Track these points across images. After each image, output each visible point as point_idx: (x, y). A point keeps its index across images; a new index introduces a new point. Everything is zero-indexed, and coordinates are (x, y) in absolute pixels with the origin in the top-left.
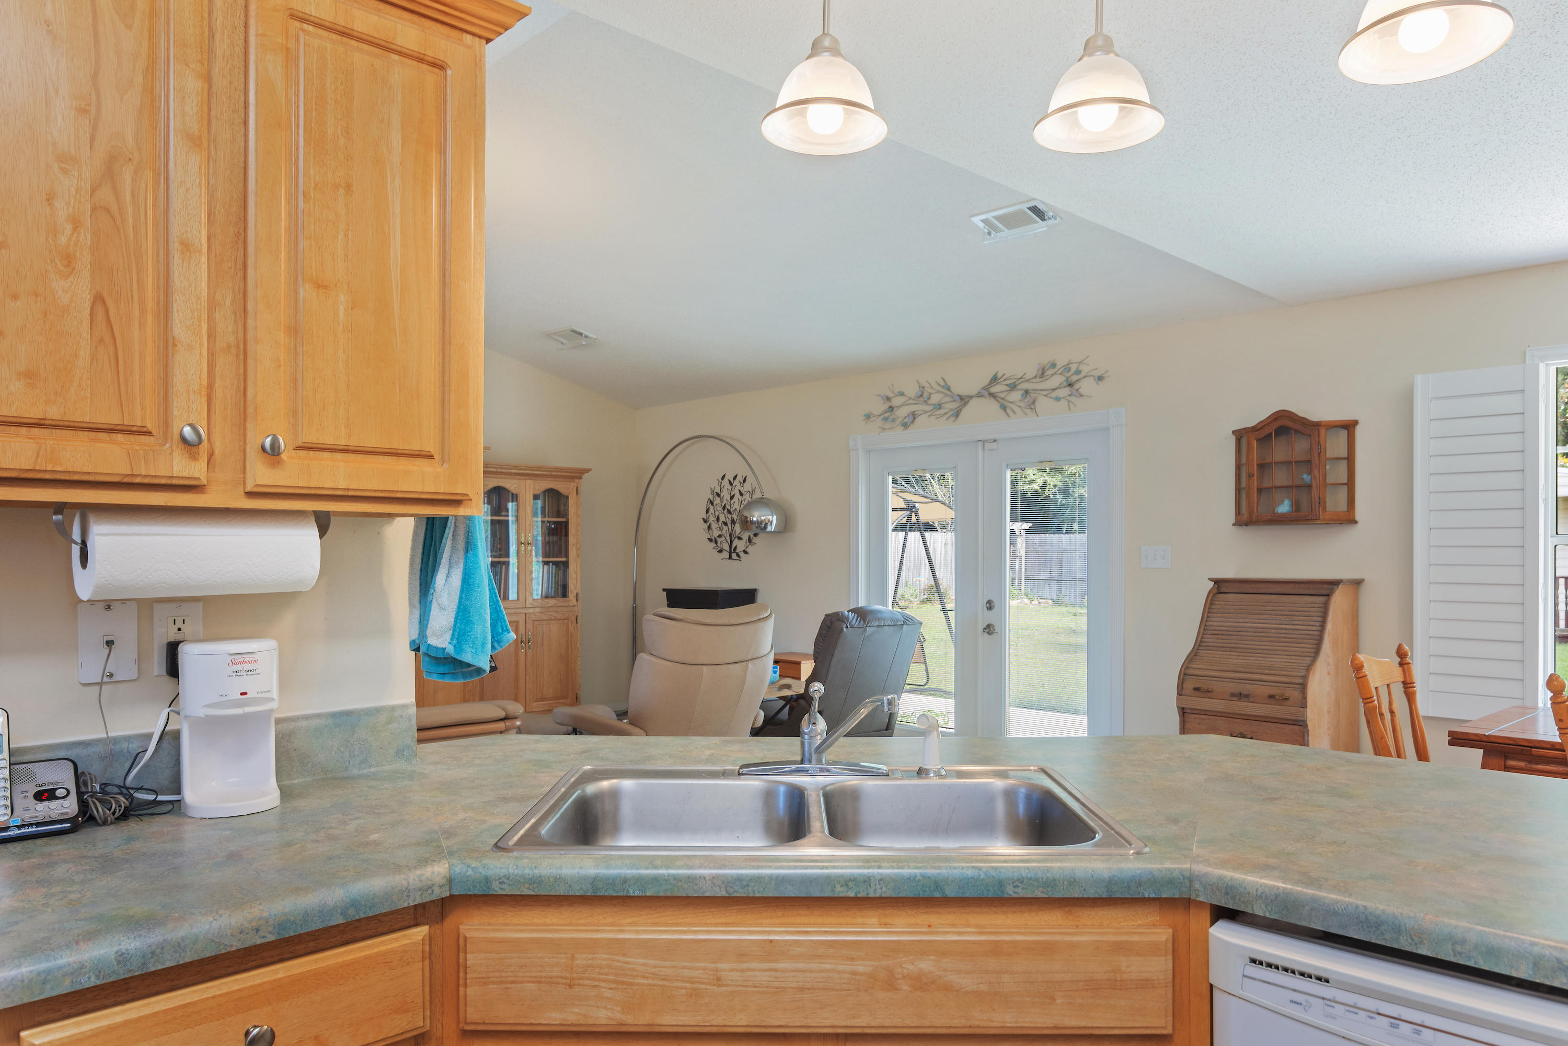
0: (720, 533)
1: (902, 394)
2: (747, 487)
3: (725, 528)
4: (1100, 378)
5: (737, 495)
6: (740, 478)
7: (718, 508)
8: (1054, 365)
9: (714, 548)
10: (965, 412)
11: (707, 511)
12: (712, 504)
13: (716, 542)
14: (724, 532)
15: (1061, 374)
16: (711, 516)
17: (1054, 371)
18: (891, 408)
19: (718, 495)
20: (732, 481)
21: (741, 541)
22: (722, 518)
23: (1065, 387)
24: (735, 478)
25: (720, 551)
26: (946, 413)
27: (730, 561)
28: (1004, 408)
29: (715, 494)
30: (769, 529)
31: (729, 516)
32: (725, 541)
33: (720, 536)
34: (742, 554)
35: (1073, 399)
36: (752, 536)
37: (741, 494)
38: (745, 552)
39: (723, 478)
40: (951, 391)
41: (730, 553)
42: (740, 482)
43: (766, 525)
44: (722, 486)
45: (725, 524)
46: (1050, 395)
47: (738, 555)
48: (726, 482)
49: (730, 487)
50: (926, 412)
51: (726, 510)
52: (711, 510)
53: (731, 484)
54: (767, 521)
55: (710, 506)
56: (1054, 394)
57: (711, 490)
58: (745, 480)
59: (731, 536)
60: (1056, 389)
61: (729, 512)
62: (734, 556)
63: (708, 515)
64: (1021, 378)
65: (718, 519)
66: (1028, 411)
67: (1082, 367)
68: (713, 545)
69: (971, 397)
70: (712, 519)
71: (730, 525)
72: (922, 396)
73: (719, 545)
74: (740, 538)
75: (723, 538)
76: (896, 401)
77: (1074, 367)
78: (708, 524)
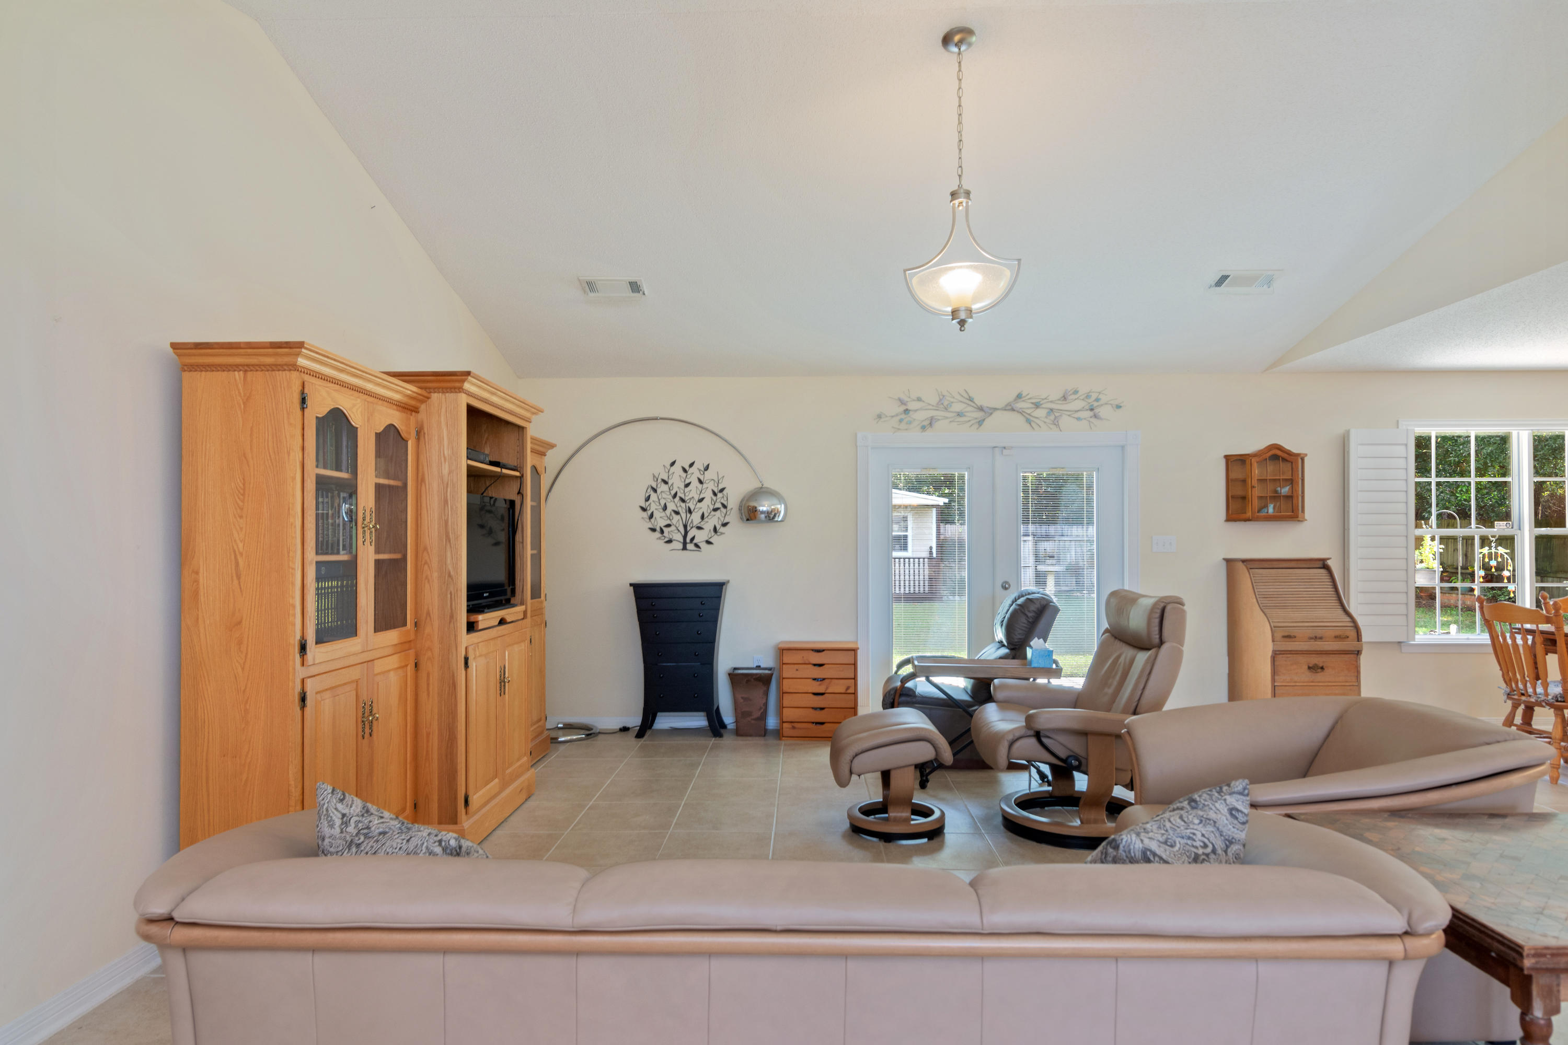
0: (668, 522)
1: (919, 399)
2: (709, 475)
3: (676, 518)
4: (1119, 407)
5: (695, 483)
6: (699, 465)
7: (664, 495)
8: (1076, 392)
9: (659, 538)
10: (989, 422)
11: (648, 499)
12: (655, 491)
13: (662, 532)
14: (674, 521)
15: (1083, 400)
16: (653, 504)
17: (1076, 396)
18: (906, 411)
19: (666, 482)
20: (687, 468)
21: (701, 531)
22: (671, 507)
23: (1087, 410)
24: (691, 465)
25: (670, 541)
26: (970, 421)
27: (685, 551)
28: (1029, 422)
29: (659, 480)
30: (776, 519)
31: (683, 505)
32: (677, 531)
33: (668, 526)
34: (703, 545)
35: (1093, 420)
36: (718, 527)
37: (701, 482)
38: (708, 542)
39: (673, 464)
40: (974, 403)
41: (685, 544)
42: (700, 470)
43: (775, 516)
44: (670, 472)
45: (677, 513)
46: (1073, 416)
47: (697, 545)
48: (677, 469)
49: (684, 475)
50: (947, 418)
51: (677, 499)
52: (654, 497)
53: (685, 471)
54: (776, 512)
55: (652, 493)
56: (1076, 415)
57: (654, 476)
58: (707, 468)
59: (685, 526)
60: (1078, 411)
61: (683, 500)
62: (690, 546)
63: (647, 503)
64: (1045, 399)
65: (665, 508)
66: (1052, 426)
67: (1100, 396)
68: (658, 534)
69: (995, 409)
70: (654, 507)
71: (684, 515)
72: (942, 404)
73: (666, 534)
74: (699, 528)
75: (673, 528)
76: (912, 406)
77: (1094, 396)
78: (649, 513)
